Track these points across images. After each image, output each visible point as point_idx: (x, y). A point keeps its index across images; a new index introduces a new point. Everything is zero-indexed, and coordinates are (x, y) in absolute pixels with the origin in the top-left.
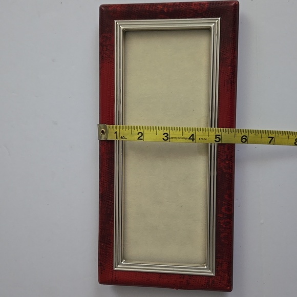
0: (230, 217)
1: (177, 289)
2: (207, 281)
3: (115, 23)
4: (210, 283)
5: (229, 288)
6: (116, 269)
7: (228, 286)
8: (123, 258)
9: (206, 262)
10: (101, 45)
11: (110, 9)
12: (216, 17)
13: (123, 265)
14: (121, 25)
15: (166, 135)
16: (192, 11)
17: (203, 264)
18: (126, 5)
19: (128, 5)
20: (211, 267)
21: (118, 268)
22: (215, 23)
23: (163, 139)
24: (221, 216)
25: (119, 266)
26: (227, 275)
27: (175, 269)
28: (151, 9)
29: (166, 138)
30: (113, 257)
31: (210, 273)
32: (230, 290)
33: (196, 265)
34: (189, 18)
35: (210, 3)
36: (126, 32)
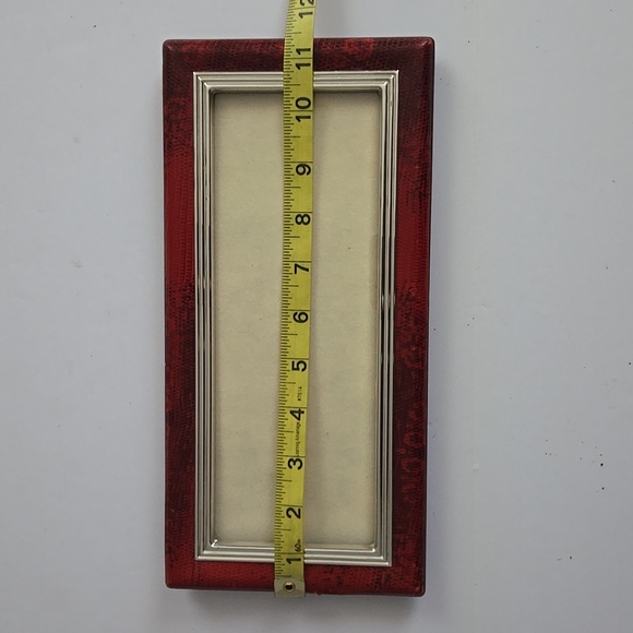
0: (421, 453)
1: (320, 593)
2: (376, 577)
3: (195, 78)
4: (383, 580)
5: (418, 588)
6: (200, 558)
7: (416, 585)
8: (214, 536)
9: (375, 541)
10: (167, 119)
11: (184, 49)
12: (391, 69)
13: (214, 549)
14: (206, 81)
15: (292, 463)
16: (345, 57)
17: (368, 545)
18: (215, 41)
19: (220, 42)
20: (384, 549)
21: (205, 556)
22: (388, 80)
23: (299, 468)
24: (403, 451)
25: (205, 552)
26: (414, 565)
27: (315, 556)
28: (265, 52)
29: (298, 464)
30: (194, 535)
31: (382, 561)
32: (421, 593)
33: (354, 546)
34: (338, 70)
35: (380, 42)
36: (215, 95)
